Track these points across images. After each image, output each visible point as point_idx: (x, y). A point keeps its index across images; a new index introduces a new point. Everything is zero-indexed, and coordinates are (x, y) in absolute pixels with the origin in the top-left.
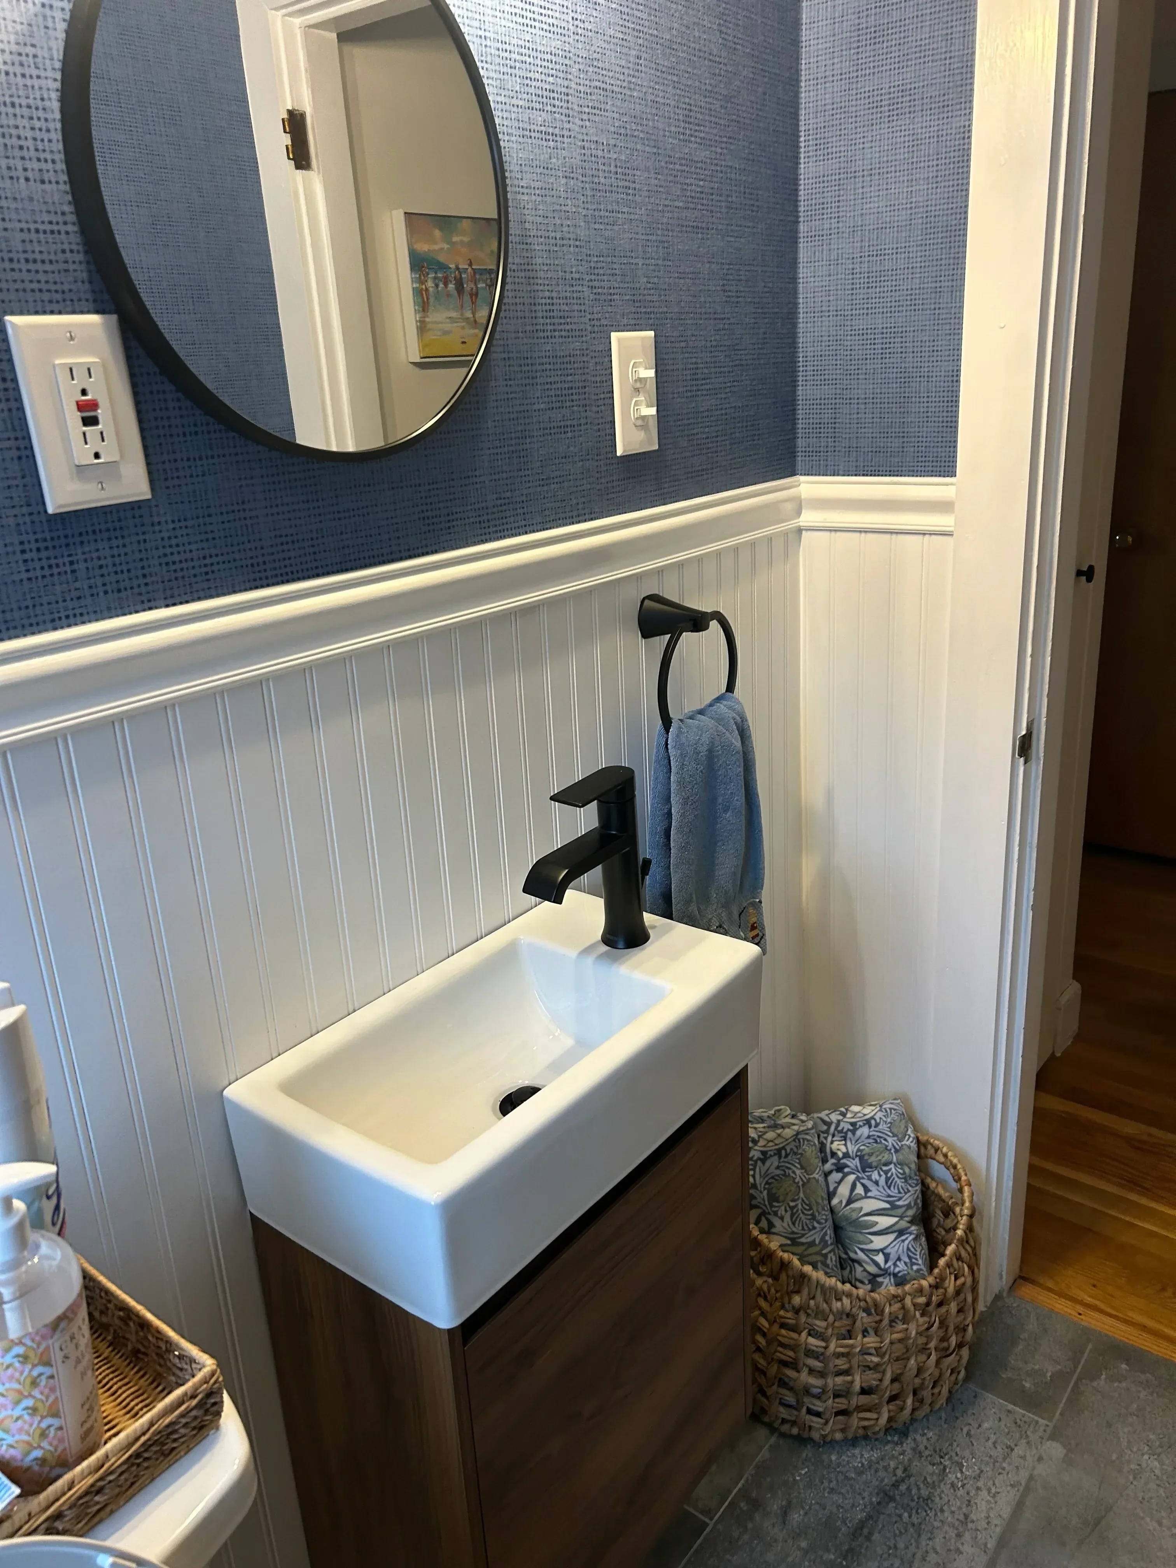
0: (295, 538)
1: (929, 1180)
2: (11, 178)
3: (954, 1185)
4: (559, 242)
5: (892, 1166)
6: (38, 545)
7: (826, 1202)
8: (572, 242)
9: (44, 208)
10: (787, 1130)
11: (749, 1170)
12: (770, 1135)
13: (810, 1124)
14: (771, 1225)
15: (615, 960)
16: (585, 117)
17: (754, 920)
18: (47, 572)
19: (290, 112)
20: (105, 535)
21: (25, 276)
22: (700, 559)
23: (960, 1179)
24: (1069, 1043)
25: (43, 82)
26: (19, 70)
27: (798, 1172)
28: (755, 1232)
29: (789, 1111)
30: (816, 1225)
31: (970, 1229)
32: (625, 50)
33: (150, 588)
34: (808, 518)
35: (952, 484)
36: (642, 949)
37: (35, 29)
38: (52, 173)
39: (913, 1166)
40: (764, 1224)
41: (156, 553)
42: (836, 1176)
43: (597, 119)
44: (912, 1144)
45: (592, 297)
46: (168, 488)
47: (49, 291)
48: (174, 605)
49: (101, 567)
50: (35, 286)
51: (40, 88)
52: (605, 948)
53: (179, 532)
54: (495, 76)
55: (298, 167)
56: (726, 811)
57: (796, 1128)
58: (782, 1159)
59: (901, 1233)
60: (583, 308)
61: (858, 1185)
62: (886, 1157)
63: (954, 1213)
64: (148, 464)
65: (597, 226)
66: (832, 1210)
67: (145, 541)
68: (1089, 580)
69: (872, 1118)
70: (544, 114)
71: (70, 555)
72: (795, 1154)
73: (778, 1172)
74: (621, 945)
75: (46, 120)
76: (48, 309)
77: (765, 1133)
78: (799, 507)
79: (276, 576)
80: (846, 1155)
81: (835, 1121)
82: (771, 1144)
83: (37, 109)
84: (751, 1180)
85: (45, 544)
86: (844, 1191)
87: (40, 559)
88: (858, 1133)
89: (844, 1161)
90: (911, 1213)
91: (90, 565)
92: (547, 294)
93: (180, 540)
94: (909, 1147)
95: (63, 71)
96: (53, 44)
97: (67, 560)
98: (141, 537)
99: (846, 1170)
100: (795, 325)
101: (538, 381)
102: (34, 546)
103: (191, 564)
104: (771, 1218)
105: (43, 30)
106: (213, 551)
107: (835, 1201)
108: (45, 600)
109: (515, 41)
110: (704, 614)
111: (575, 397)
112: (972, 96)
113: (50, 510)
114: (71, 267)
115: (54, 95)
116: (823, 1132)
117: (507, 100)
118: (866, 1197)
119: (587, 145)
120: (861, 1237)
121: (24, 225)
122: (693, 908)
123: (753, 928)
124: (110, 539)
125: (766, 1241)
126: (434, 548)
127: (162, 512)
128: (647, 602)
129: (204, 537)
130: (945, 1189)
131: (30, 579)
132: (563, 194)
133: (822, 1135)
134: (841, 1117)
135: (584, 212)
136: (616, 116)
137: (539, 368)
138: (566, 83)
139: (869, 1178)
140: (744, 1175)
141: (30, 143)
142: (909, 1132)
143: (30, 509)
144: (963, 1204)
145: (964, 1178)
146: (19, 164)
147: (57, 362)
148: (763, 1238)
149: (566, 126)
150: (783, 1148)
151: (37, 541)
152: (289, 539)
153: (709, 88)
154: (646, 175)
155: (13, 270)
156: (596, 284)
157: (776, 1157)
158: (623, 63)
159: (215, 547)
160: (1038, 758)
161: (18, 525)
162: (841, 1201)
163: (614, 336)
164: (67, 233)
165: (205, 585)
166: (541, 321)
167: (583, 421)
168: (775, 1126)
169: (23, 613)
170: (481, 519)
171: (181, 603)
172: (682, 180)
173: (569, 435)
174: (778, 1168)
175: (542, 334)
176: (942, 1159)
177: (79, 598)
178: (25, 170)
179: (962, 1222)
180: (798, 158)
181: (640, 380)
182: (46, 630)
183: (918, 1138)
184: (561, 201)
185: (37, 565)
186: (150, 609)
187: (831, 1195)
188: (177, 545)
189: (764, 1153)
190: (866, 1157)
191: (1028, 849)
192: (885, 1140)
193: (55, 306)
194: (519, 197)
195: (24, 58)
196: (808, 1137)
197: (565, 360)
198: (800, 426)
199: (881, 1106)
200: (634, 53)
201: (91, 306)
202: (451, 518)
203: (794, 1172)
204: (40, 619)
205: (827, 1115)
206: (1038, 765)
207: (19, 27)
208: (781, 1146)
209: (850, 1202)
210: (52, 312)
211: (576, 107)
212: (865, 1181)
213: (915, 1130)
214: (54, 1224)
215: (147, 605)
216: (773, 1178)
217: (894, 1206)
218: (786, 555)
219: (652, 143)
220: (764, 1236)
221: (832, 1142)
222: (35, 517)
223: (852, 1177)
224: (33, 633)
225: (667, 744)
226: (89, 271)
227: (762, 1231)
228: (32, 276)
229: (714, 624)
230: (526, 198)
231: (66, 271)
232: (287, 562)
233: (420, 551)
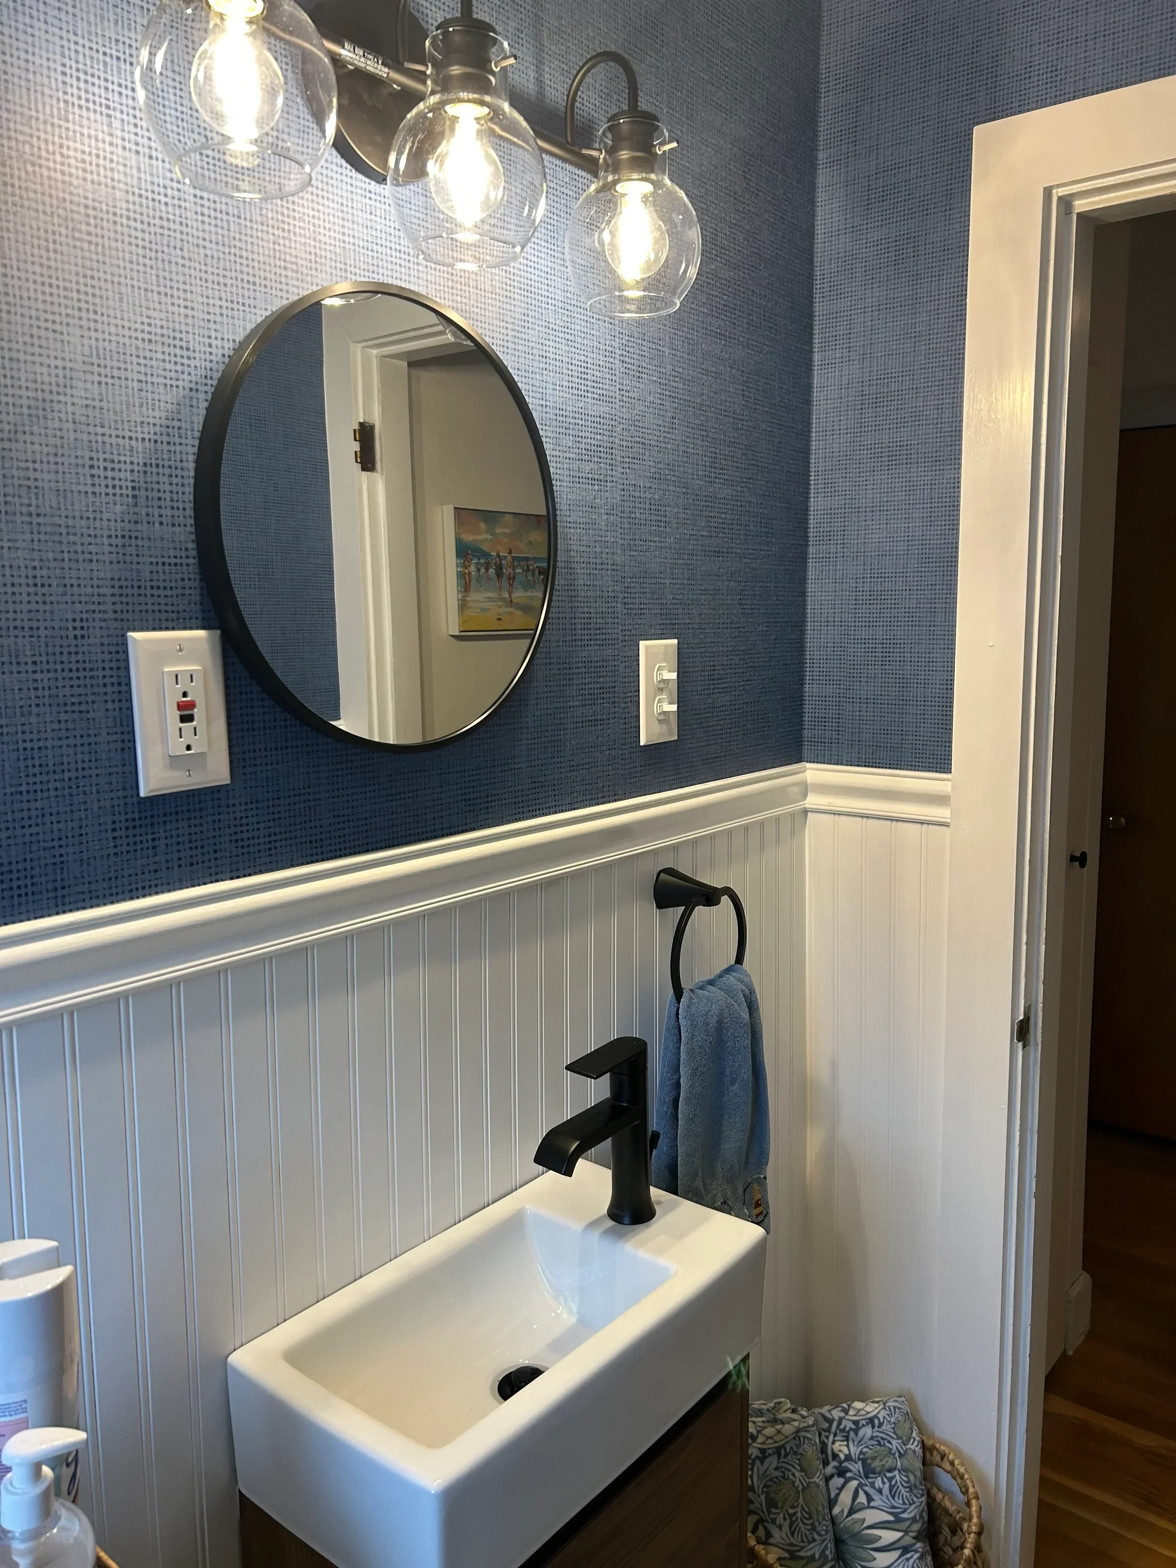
0: (351, 818)
1: (935, 1491)
2: (149, 523)
3: (962, 1498)
4: (599, 567)
5: (896, 1472)
6: (127, 824)
7: (827, 1511)
8: (609, 567)
9: (172, 546)
10: (787, 1426)
11: (748, 1470)
12: (769, 1431)
13: (811, 1421)
14: (769, 1535)
15: (621, 1236)
16: (626, 465)
17: (758, 1196)
18: (132, 848)
19: (361, 424)
20: (186, 815)
21: (149, 600)
22: (712, 837)
23: (967, 1490)
24: (1080, 1341)
25: (184, 448)
26: (165, 439)
27: (798, 1474)
28: (752, 1542)
29: (789, 1405)
30: (816, 1536)
31: (978, 1548)
32: (661, 413)
33: (219, 862)
34: (813, 801)
35: (948, 780)
36: (648, 1226)
37: (182, 407)
38: (181, 518)
39: (918, 1474)
40: (761, 1532)
41: (227, 831)
42: (837, 1481)
43: (636, 467)
44: (917, 1449)
45: (624, 611)
46: (245, 774)
47: (166, 611)
48: (238, 877)
49: (179, 843)
50: (156, 608)
51: (181, 453)
52: (611, 1223)
53: (250, 813)
54: (551, 435)
55: (364, 469)
56: (733, 1084)
57: (796, 1424)
58: (782, 1459)
59: (906, 1550)
60: (616, 621)
61: (861, 1493)
62: (890, 1462)
63: (961, 1530)
64: (230, 754)
65: (632, 553)
66: (833, 1520)
67: (220, 820)
68: (1083, 865)
69: (876, 1416)
70: (591, 464)
71: (153, 833)
72: (795, 1453)
73: (778, 1474)
74: (626, 1221)
75: (182, 477)
76: (164, 626)
77: (765, 1428)
78: (805, 789)
79: (331, 851)
80: (848, 1458)
81: (837, 1418)
82: (770, 1441)
83: (176, 468)
84: (750, 1482)
85: (134, 824)
86: (845, 1498)
87: (127, 836)
88: (861, 1432)
89: (845, 1464)
90: (916, 1527)
91: (169, 841)
92: (586, 609)
93: (251, 820)
94: (914, 1452)
95: (201, 439)
96: (195, 419)
97: (150, 837)
98: (217, 817)
99: (848, 1475)
100: (803, 632)
101: (574, 682)
102: (123, 825)
103: (257, 841)
104: (770, 1527)
105: (188, 409)
106: (278, 830)
107: (836, 1510)
108: (126, 873)
109: (570, 408)
110: (715, 889)
111: (605, 696)
112: (960, 454)
113: (142, 794)
114: (188, 592)
115: (191, 458)
116: (824, 1430)
117: (561, 454)
118: (869, 1507)
119: (625, 487)
120: (864, 1554)
121: (154, 560)
122: (699, 1183)
123: (758, 1205)
124: (189, 819)
125: (763, 1552)
126: (472, 826)
127: (237, 795)
128: (662, 874)
129: (271, 817)
130: (953, 1502)
131: (116, 854)
132: (604, 528)
133: (824, 1434)
134: (842, 1414)
135: (622, 542)
136: (652, 464)
137: (575, 671)
138: (611, 439)
139: (872, 1485)
140: (743, 1477)
141: (168, 495)
142: (914, 1435)
143: (126, 793)
144: (970, 1520)
145: (971, 1490)
146: (156, 512)
147: (166, 670)
148: (759, 1548)
149: (609, 472)
150: (783, 1446)
151: (127, 820)
152: (346, 819)
153: (732, 440)
154: (676, 510)
155: (140, 595)
156: (629, 600)
157: (775, 1457)
158: (660, 422)
159: (280, 826)
160: (1037, 1044)
161: (113, 806)
162: (843, 1510)
163: (642, 644)
164: (188, 565)
165: (268, 860)
166: (580, 632)
167: (611, 716)
168: (774, 1421)
169: (106, 884)
170: (516, 800)
171: (244, 876)
172: (707, 514)
173: (599, 727)
174: (776, 1469)
175: (579, 643)
176: (948, 1467)
177: (156, 871)
178: (161, 516)
179: (970, 1540)
180: (808, 493)
181: (663, 681)
182: (124, 900)
183: (923, 1442)
184: (602, 533)
185: (124, 841)
186: (217, 881)
187: (832, 1503)
188: (247, 824)
189: (763, 1451)
190: (869, 1461)
191: (1029, 1135)
192: (889, 1442)
193: (169, 624)
194: (566, 530)
195: (170, 430)
196: (809, 1435)
197: (599, 664)
198: (806, 719)
199: (884, 1404)
200: (670, 414)
201: (199, 622)
202: (490, 799)
203: (793, 1475)
204: (119, 890)
205: (829, 1411)
206: (1036, 1051)
207: (169, 406)
208: (781, 1443)
209: (851, 1512)
210: (167, 629)
211: (618, 458)
212: (866, 1488)
213: (921, 1432)
214: (69, 1493)
215: (214, 878)
216: (771, 1480)
217: (898, 1520)
218: (793, 834)
219: (682, 485)
220: (762, 1547)
221: (834, 1442)
222: (129, 801)
223: (854, 1483)
224: (112, 903)
225: (677, 1014)
226: (202, 595)
227: (759, 1542)
228: (156, 600)
229: (725, 899)
230: (572, 531)
231: (183, 595)
232: (342, 839)
233: (460, 829)
